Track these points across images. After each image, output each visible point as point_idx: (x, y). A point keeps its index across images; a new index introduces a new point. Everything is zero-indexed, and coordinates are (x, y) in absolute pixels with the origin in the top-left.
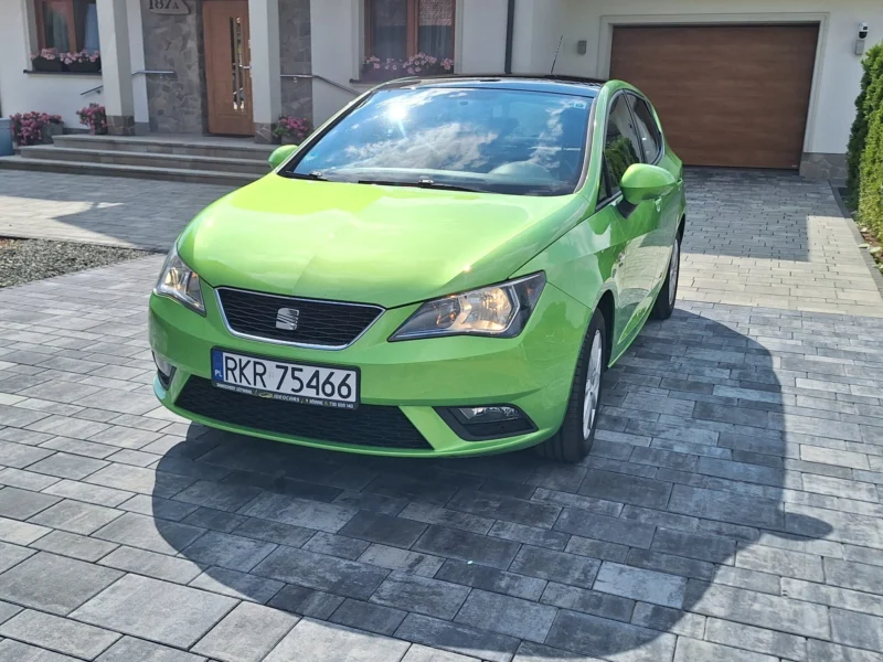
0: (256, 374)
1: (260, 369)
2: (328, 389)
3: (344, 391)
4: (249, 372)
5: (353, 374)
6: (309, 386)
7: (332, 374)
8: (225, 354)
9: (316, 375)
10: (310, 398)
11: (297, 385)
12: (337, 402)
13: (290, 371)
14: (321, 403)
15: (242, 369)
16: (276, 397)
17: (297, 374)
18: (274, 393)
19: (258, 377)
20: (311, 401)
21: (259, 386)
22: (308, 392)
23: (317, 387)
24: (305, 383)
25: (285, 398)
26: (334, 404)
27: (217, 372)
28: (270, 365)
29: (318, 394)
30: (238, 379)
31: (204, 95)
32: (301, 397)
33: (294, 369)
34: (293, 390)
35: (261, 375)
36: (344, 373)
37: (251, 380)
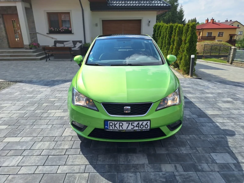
0: (120, 126)
1: (121, 124)
2: (142, 127)
3: (146, 126)
4: (117, 126)
5: (149, 122)
6: (136, 127)
7: (143, 123)
8: (109, 122)
9: (139, 123)
10: (136, 130)
11: (133, 127)
13: (130, 124)
14: (140, 131)
15: (115, 125)
16: (126, 131)
17: (133, 124)
18: (126, 130)
19: (120, 127)
21: (121, 128)
22: (136, 128)
23: (139, 127)
24: (135, 126)
25: (129, 131)
26: (144, 130)
27: (106, 127)
28: (124, 123)
29: (139, 128)
30: (114, 128)
32: (134, 130)
33: (132, 123)
34: (131, 128)
35: (121, 126)
36: (146, 122)
37: (118, 128)
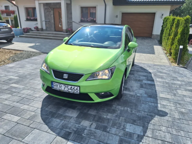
0: (60, 87)
1: (60, 86)
2: (74, 90)
3: (77, 90)
4: (58, 86)
5: (79, 87)
6: (70, 89)
7: (74, 87)
8: (54, 83)
9: (71, 87)
10: (70, 92)
11: (68, 89)
12: (76, 92)
13: (66, 87)
14: (72, 93)
15: (57, 86)
16: (64, 91)
17: (68, 87)
20: (71, 92)
21: (60, 89)
23: (72, 90)
24: (69, 89)
25: (66, 91)
26: (75, 93)
27: (52, 86)
28: (62, 85)
29: (72, 91)
31: (55, 24)
32: (69, 91)
33: (67, 86)
35: (61, 87)
36: (77, 87)
37: (59, 88)
